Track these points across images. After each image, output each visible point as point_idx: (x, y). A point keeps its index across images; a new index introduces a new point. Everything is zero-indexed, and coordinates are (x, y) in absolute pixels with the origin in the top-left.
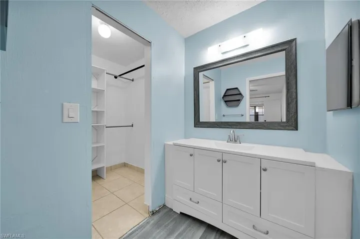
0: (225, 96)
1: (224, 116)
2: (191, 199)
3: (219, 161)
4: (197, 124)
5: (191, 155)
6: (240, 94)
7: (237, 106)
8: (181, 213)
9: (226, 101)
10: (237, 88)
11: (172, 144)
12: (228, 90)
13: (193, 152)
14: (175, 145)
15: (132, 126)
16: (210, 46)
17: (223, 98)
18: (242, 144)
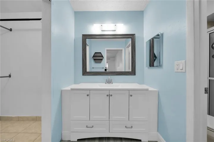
0: (94, 56)
1: (93, 68)
2: (87, 126)
3: (107, 96)
4: (84, 74)
5: (88, 95)
6: (102, 56)
7: (100, 63)
8: (78, 140)
9: (94, 60)
10: (100, 53)
11: (70, 89)
12: (96, 53)
13: (89, 93)
14: (72, 90)
15: (10, 76)
16: (95, 23)
17: (93, 57)
18: (114, 84)
